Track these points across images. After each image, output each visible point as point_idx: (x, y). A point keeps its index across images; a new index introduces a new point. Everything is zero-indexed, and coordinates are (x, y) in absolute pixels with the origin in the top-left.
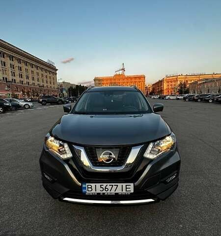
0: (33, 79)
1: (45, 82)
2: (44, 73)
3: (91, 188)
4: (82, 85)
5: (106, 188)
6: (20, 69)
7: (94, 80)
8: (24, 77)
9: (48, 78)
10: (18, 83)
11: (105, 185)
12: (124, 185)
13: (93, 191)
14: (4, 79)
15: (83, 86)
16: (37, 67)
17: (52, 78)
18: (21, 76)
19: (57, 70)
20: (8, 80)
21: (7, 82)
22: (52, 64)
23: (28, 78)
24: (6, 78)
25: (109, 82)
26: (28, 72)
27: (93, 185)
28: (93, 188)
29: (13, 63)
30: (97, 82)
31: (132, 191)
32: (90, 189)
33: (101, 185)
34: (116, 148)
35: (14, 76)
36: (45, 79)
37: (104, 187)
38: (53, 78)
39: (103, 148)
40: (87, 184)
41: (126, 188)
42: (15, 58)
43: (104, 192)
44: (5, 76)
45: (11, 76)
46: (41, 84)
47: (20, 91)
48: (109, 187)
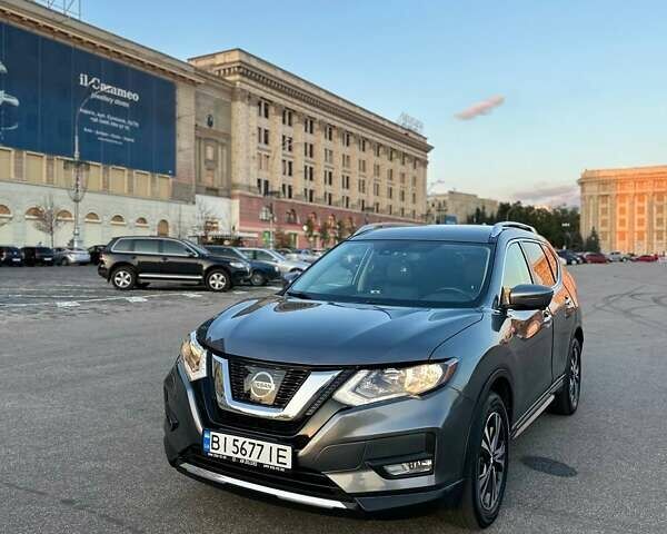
0: (347, 183)
1: (384, 191)
2: (383, 160)
3: (217, 442)
4: (524, 205)
5: (242, 448)
6: (310, 150)
7: (581, 183)
8: (320, 176)
9: (397, 177)
10: (298, 197)
11: (241, 440)
12: (275, 446)
13: (221, 451)
14: (259, 186)
15: (531, 208)
16: (363, 142)
17: (409, 178)
18: (310, 174)
19: (431, 148)
20: (270, 190)
21: (266, 192)
22: (413, 128)
23: (329, 179)
24: (267, 183)
25: (649, 189)
26: (331, 161)
27: (222, 436)
28: (222, 443)
29: (289, 132)
30: (592, 189)
31: (289, 466)
32: (215, 446)
33: (235, 440)
34: (282, 368)
35: (290, 174)
36: (384, 184)
37: (239, 444)
38: (415, 179)
39: (258, 366)
40: (212, 433)
41: (278, 456)
42: (300, 115)
43: (239, 456)
44: (264, 176)
45: (280, 176)
46: (371, 201)
47: (301, 226)
48: (248, 447)
